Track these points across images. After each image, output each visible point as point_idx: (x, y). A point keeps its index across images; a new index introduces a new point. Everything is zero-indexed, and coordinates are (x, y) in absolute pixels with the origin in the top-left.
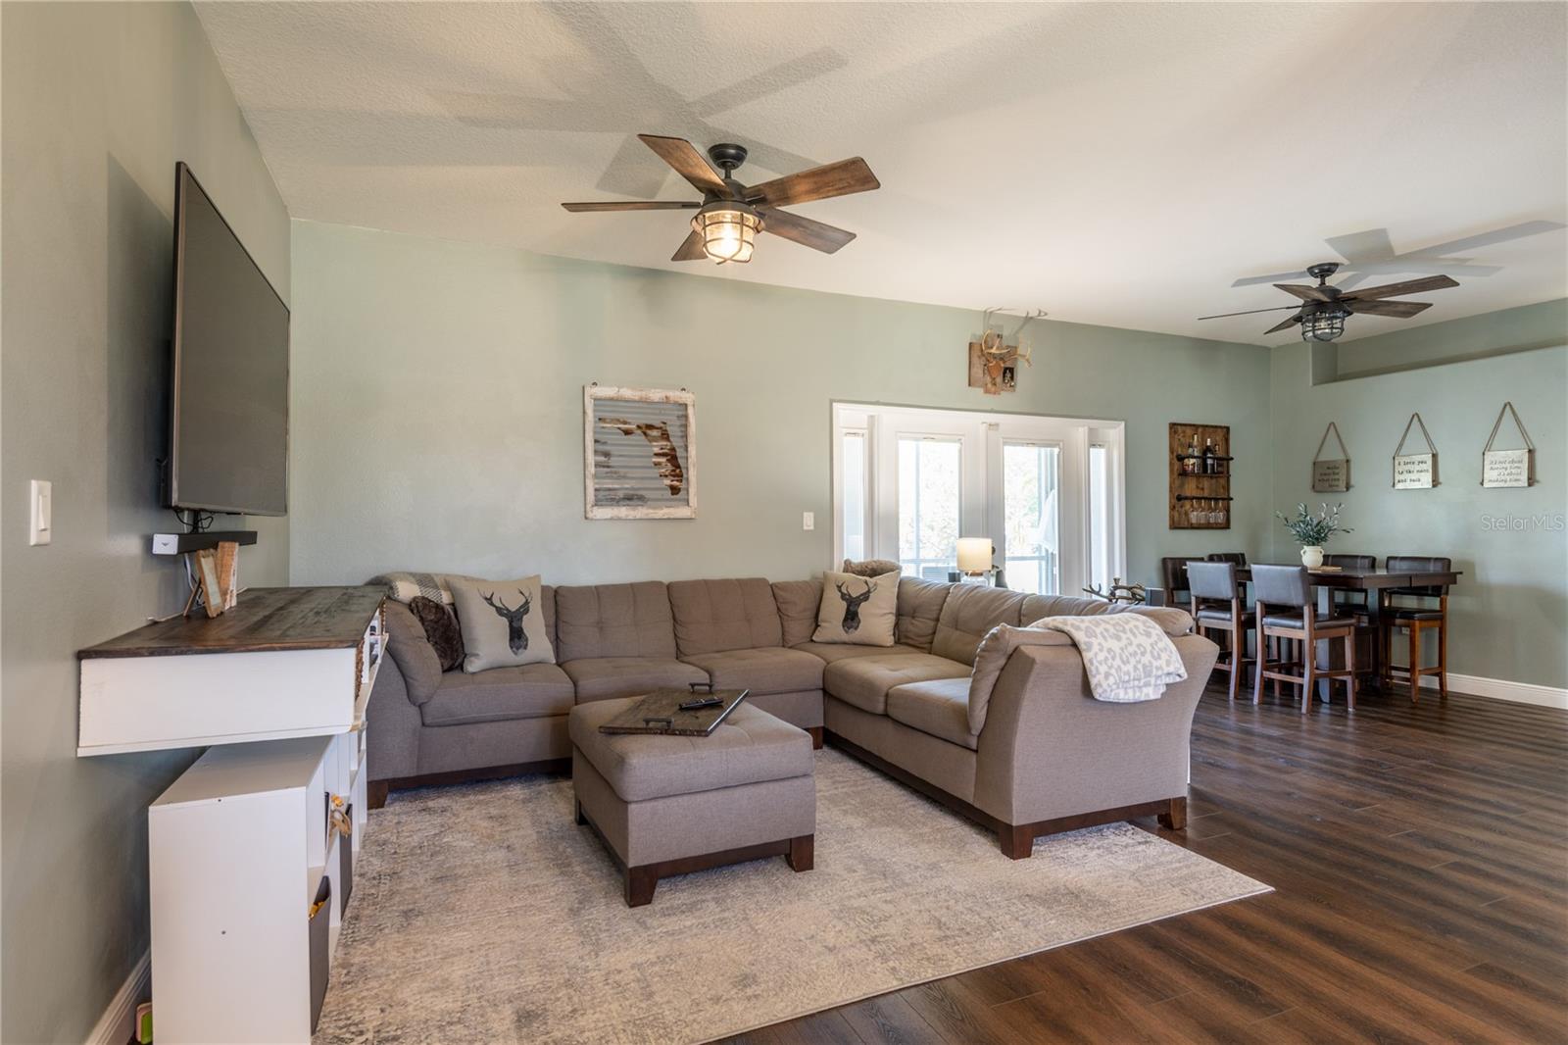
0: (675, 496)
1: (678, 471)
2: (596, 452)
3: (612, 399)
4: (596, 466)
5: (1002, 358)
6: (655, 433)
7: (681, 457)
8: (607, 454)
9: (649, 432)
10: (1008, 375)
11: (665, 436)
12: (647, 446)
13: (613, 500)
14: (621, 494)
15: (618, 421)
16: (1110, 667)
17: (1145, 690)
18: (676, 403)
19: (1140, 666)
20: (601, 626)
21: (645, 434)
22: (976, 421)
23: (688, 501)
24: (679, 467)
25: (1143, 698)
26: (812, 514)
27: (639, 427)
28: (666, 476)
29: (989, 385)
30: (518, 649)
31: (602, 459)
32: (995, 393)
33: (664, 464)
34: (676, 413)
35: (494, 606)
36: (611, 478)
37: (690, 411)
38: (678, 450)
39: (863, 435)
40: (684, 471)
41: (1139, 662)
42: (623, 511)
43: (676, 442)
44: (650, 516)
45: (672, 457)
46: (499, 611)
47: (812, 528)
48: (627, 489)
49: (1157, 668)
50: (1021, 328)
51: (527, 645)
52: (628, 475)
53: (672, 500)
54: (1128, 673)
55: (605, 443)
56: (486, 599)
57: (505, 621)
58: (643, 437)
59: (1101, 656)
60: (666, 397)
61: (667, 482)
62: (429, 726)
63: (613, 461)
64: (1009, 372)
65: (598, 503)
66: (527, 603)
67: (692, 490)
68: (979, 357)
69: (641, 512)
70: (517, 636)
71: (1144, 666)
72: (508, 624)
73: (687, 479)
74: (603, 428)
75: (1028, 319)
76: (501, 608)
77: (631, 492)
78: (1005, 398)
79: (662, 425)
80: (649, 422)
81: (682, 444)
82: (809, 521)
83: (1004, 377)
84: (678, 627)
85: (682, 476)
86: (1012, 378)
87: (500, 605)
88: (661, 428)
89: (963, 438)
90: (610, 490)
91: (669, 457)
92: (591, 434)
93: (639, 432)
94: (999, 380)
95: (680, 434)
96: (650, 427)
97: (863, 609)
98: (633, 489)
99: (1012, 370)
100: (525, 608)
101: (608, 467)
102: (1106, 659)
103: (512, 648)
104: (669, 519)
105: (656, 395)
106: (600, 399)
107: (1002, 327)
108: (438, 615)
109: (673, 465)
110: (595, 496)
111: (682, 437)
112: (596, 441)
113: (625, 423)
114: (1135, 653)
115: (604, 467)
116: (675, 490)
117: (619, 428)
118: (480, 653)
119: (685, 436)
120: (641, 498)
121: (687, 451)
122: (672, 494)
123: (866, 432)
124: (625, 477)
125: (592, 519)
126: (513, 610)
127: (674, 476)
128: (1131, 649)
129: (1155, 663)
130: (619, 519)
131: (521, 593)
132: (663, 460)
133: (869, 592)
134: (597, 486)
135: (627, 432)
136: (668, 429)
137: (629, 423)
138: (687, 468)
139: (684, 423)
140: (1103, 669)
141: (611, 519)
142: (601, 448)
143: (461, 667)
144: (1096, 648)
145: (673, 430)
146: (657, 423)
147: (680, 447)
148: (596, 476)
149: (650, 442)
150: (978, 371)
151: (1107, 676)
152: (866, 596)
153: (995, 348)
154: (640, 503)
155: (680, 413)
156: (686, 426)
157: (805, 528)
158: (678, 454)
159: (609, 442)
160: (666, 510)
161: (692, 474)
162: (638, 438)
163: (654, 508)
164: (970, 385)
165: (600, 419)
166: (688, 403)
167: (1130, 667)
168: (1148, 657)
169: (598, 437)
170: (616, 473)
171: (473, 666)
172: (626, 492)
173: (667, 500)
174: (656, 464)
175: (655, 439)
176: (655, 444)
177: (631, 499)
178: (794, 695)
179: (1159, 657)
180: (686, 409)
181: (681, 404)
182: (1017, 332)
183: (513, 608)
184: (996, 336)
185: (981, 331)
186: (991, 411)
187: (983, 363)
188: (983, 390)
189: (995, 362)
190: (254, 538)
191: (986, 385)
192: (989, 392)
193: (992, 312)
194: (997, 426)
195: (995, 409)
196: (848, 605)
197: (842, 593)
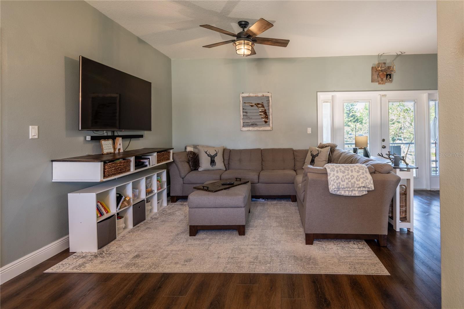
0: (266, 124)
1: (267, 116)
2: (243, 112)
3: (247, 97)
4: (243, 116)
5: (385, 70)
6: (260, 106)
7: (268, 112)
8: (246, 113)
9: (258, 105)
10: (389, 77)
11: (263, 106)
12: (258, 109)
13: (248, 125)
14: (250, 124)
15: (249, 103)
16: (334, 183)
17: (354, 192)
18: (266, 97)
19: (350, 183)
20: (240, 161)
21: (257, 106)
22: (376, 95)
23: (269, 125)
24: (267, 115)
25: (353, 195)
26: (310, 128)
27: (255, 104)
28: (263, 118)
29: (380, 81)
30: (213, 165)
31: (245, 114)
32: (382, 84)
33: (262, 115)
34: (266, 99)
35: (207, 154)
36: (248, 119)
37: (270, 99)
38: (267, 110)
39: (330, 102)
40: (268, 116)
41: (350, 181)
42: (251, 128)
43: (266, 108)
44: (259, 130)
45: (265, 113)
46: (208, 155)
47: (310, 133)
48: (252, 122)
49: (357, 185)
50: (394, 59)
51: (215, 165)
52: (252, 118)
53: (265, 125)
54: (344, 185)
55: (246, 109)
56: (205, 152)
57: (210, 158)
58: (257, 107)
59: (332, 178)
60: (263, 95)
61: (264, 120)
62: (185, 184)
63: (248, 114)
64: (389, 76)
65: (243, 126)
66: (217, 153)
67: (271, 122)
68: (376, 72)
69: (256, 128)
70: (213, 162)
71: (352, 183)
72: (210, 159)
73: (269, 119)
74: (245, 105)
75: (398, 56)
76: (209, 155)
77: (254, 123)
78: (388, 85)
79: (262, 103)
80: (258, 103)
81: (268, 108)
82: (309, 130)
83: (387, 78)
84: (263, 162)
85: (268, 118)
86: (390, 78)
87: (209, 154)
88: (262, 104)
89: (370, 101)
90: (247, 122)
91: (264, 113)
92: (242, 107)
93: (255, 106)
94: (385, 79)
95: (267, 105)
96: (259, 104)
98: (254, 122)
99: (390, 75)
100: (216, 155)
101: (247, 116)
102: (334, 179)
103: (211, 165)
104: (264, 130)
105: (260, 95)
106: (244, 97)
107: (386, 60)
108: (193, 156)
109: (265, 115)
110: (243, 124)
111: (268, 106)
112: (243, 109)
113: (251, 103)
114: (349, 178)
115: (245, 116)
116: (266, 122)
117: (250, 105)
118: (202, 166)
119: (269, 106)
120: (256, 125)
121: (269, 110)
122: (265, 123)
123: (331, 101)
124: (252, 119)
125: (242, 131)
126: (212, 155)
127: (266, 118)
128: (347, 177)
129: (357, 182)
130: (250, 131)
131: (216, 151)
132: (262, 113)
133: (318, 153)
134: (244, 122)
135: (252, 106)
136: (264, 104)
137: (253, 103)
138: (269, 115)
139: (268, 102)
140: (332, 183)
141: (248, 131)
142: (244, 111)
143: (198, 169)
144: (331, 175)
145: (265, 104)
146: (261, 103)
147: (268, 109)
148: (243, 119)
149: (258, 108)
150: (376, 77)
151: (333, 185)
152: (317, 155)
153: (380, 68)
154: (256, 126)
155: (267, 99)
156: (269, 103)
157: (308, 133)
158: (267, 112)
159: (247, 109)
160: (263, 128)
161: (270, 117)
162: (255, 107)
163: (260, 127)
164: (372, 82)
165: (244, 103)
166: (270, 96)
167: (345, 183)
168: (354, 180)
169: (244, 108)
170: (249, 118)
171: (200, 169)
172: (252, 123)
173: (263, 125)
174: (260, 115)
175: (260, 107)
176: (260, 109)
177: (253, 125)
179: (359, 180)
180: (269, 98)
181: (267, 97)
182: (393, 61)
184: (382, 63)
185: (376, 62)
186: (382, 90)
187: (377, 74)
188: (377, 83)
189: (382, 73)
190: (141, 136)
191: (379, 81)
192: (379, 84)
193: (381, 55)
194: (385, 95)
195: (383, 90)
196: (312, 158)
197: (311, 154)
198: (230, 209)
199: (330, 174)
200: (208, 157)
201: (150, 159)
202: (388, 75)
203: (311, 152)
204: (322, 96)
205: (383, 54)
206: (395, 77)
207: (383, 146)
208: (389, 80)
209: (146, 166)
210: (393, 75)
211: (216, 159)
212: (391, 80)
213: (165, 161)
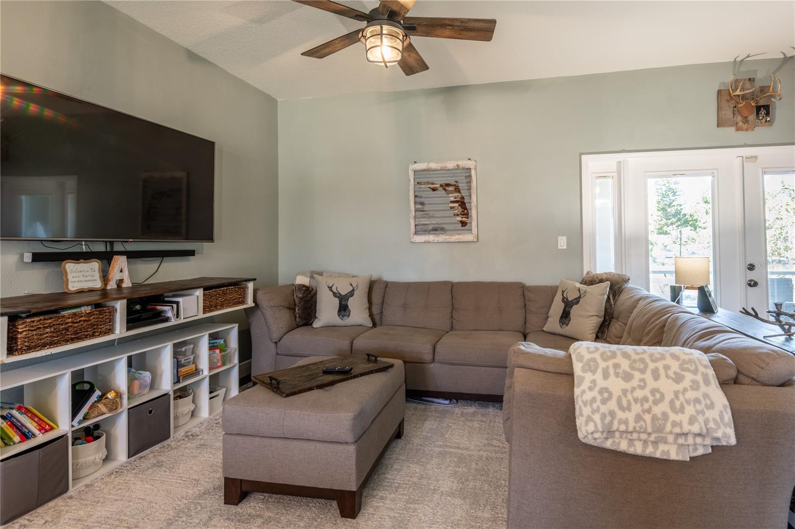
0: (463, 228)
1: (466, 211)
2: (415, 203)
3: (424, 170)
4: (416, 211)
5: (753, 96)
6: (451, 188)
7: (468, 203)
8: (422, 204)
9: (447, 188)
10: (763, 112)
11: (457, 190)
12: (445, 197)
13: (426, 231)
14: (431, 227)
15: (428, 183)
16: (594, 412)
17: (662, 447)
18: (463, 168)
19: (648, 417)
20: (405, 306)
21: (445, 189)
22: (731, 157)
23: (471, 230)
24: (466, 209)
25: (658, 455)
26: (565, 238)
27: (441, 186)
28: (458, 215)
29: (740, 124)
30: (343, 316)
31: (419, 206)
32: (747, 130)
33: (456, 208)
34: (464, 175)
35: (332, 291)
36: (425, 217)
37: (473, 173)
38: (465, 198)
39: (613, 177)
40: (469, 211)
41: (649, 411)
42: (431, 238)
43: (464, 193)
44: (448, 240)
45: (462, 204)
46: (335, 294)
47: (565, 247)
48: (434, 224)
49: (674, 424)
50: (779, 69)
51: (349, 315)
52: (435, 216)
53: (462, 230)
54: (626, 422)
55: (421, 197)
56: (329, 287)
57: (337, 301)
58: (444, 192)
59: (588, 396)
60: (458, 165)
61: (459, 219)
62: (280, 355)
63: (426, 208)
64: (763, 110)
65: (416, 233)
66: (353, 290)
67: (474, 224)
68: (728, 101)
69: (442, 238)
70: (343, 309)
71: (654, 418)
73: (471, 216)
74: (420, 188)
75: (787, 59)
76: (336, 293)
77: (438, 226)
78: (761, 132)
79: (455, 183)
80: (447, 182)
81: (468, 194)
82: (562, 242)
83: (758, 114)
84: (454, 311)
85: (468, 215)
86: (768, 114)
87: (336, 291)
88: (455, 185)
89: (715, 172)
90: (424, 225)
91: (460, 203)
92: (413, 192)
93: (441, 188)
94: (752, 117)
95: (468, 188)
96: (448, 185)
97: (575, 311)
98: (437, 224)
99: (767, 108)
100: (351, 294)
101: (423, 211)
102: (594, 400)
103: (339, 315)
104: (459, 242)
105: (451, 165)
106: (418, 171)
107: (755, 71)
108: (305, 295)
109: (462, 208)
110: (415, 228)
111: (468, 189)
112: (416, 196)
113: (433, 184)
114: (646, 399)
115: (421, 211)
116: (464, 224)
117: (429, 187)
118: (320, 318)
119: (470, 189)
120: (442, 229)
121: (471, 198)
122: (462, 226)
123: (615, 174)
124: (433, 217)
125: (414, 243)
126: (343, 294)
127: (463, 215)
128: (639, 394)
129: (672, 417)
130: (429, 242)
131: (351, 285)
132: (456, 205)
133: (580, 297)
134: (416, 223)
135: (434, 190)
136: (459, 185)
137: (435, 184)
138: (471, 209)
139: (468, 180)
140: (587, 411)
141: (425, 242)
142: (418, 200)
143: (311, 324)
144: (585, 385)
145: (462, 186)
146: (452, 183)
147: (467, 196)
148: (415, 217)
149: (448, 194)
150: (728, 113)
151: (589, 419)
152: (577, 301)
153: (738, 90)
154: (442, 232)
155: (467, 174)
156: (470, 182)
157: (560, 247)
158: (465, 201)
159: (423, 196)
160: (457, 237)
161: (473, 213)
162: (441, 192)
163: (450, 235)
164: (718, 126)
165: (418, 183)
166: (472, 167)
167: (630, 416)
168: (663, 407)
169: (417, 194)
170: (427, 214)
171: (317, 324)
172: (434, 226)
173: (458, 230)
174: (451, 208)
175: (451, 192)
176: (451, 195)
177: (436, 230)
178: (496, 369)
179: (682, 410)
180: (470, 172)
181: (467, 169)
182: (774, 73)
183: (343, 293)
184: (745, 80)
185: (729, 78)
186: (746, 146)
187: (732, 106)
188: (733, 129)
189: (744, 103)
190: (192, 253)
191: (737, 123)
192: (738, 129)
193: (742, 61)
194: (754, 158)
195: (748, 144)
196: (565, 307)
197: (564, 298)
198: (318, 445)
199: (582, 379)
200: (333, 297)
201: (181, 305)
202: (762, 108)
203: (563, 292)
204: (592, 164)
205: (748, 56)
206: (780, 110)
207: (751, 281)
208: (764, 121)
209: (167, 320)
210: (775, 108)
211: (351, 303)
212: (768, 119)
213: (230, 306)
